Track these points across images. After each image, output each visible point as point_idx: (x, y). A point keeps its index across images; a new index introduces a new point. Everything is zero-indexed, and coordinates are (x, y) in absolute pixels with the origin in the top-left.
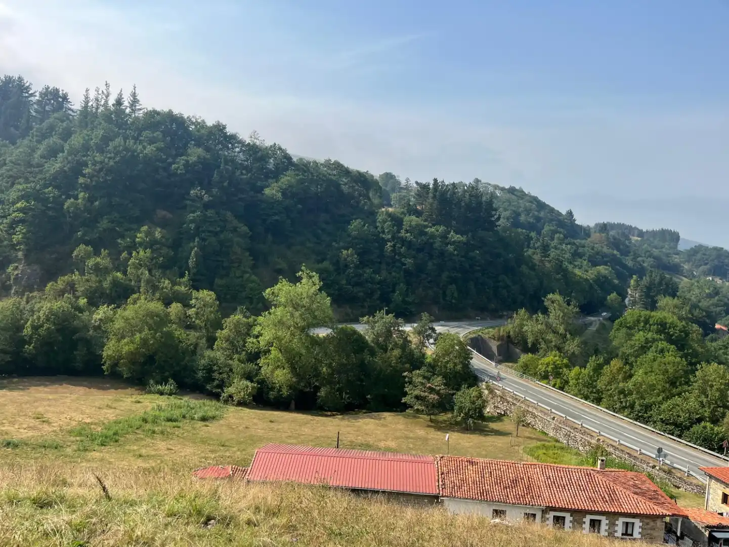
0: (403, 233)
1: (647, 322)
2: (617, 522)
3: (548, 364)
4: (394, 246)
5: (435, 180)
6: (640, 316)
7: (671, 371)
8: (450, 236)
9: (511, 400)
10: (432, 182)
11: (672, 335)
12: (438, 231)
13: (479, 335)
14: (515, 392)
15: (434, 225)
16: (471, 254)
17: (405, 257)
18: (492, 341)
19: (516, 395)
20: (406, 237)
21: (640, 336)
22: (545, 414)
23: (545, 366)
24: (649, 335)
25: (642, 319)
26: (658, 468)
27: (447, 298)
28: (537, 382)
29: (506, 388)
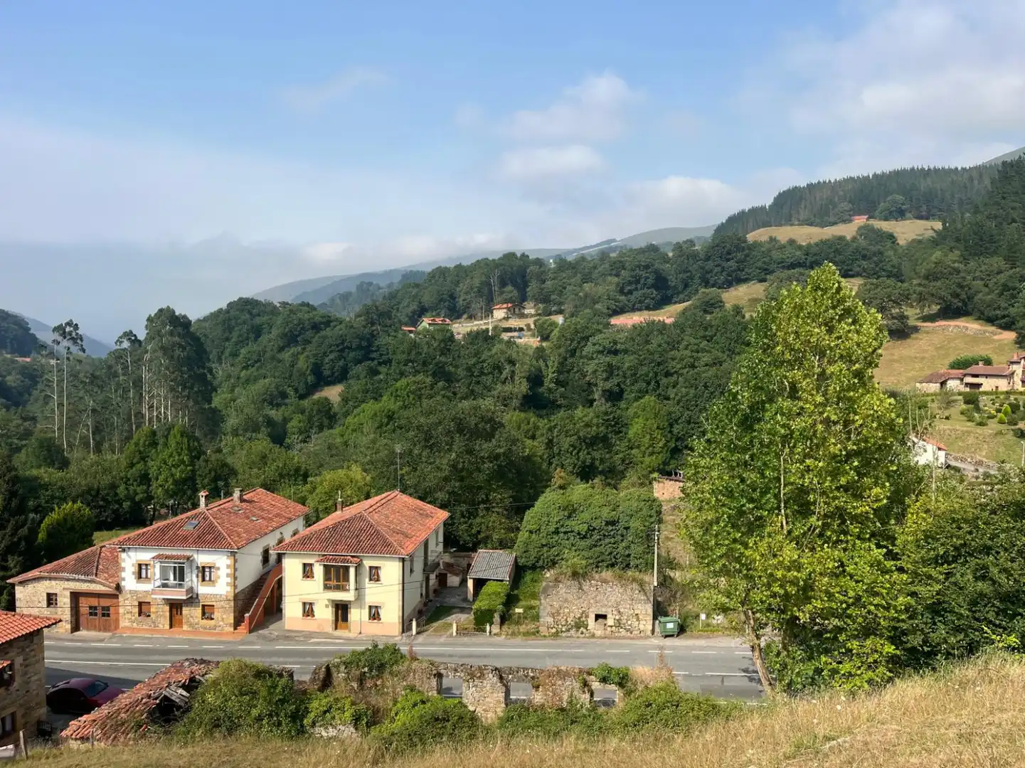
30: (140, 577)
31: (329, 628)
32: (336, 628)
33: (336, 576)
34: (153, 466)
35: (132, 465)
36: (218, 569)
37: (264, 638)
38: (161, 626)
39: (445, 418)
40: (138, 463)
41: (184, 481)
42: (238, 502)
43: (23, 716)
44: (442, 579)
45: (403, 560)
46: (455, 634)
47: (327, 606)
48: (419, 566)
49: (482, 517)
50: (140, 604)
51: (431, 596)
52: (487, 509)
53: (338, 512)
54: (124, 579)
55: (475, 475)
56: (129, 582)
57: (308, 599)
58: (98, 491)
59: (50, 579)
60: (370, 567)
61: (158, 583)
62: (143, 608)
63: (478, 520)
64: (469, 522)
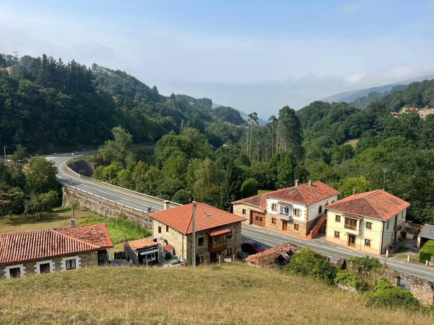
0: (19, 92)
1: (171, 141)
2: (61, 262)
3: (108, 170)
4: (12, 102)
5: (45, 56)
6: (169, 138)
7: (178, 166)
8: (58, 95)
9: (78, 196)
10: (42, 57)
11: (184, 147)
12: (49, 91)
13: (82, 160)
14: (82, 191)
15: (45, 87)
16: (76, 107)
17: (22, 110)
18: (91, 163)
19: (83, 192)
20: (22, 95)
21: (167, 149)
22: (96, 200)
23: (106, 172)
24: (172, 148)
25: (170, 139)
26: (148, 220)
27: (60, 138)
28: (103, 182)
29: (77, 189)
30: (273, 209)
31: (346, 244)
32: (349, 245)
33: (350, 223)
34: (279, 168)
35: (271, 167)
36: (301, 211)
37: (318, 242)
38: (279, 228)
39: (412, 158)
40: (273, 166)
41: (290, 175)
42: (310, 186)
43: (234, 250)
44: (404, 235)
45: (384, 222)
46: (408, 261)
47: (345, 235)
48: (392, 226)
49: (428, 208)
50: (273, 219)
51: (397, 241)
52: (432, 205)
53: (353, 196)
54: (267, 209)
55: (426, 187)
56: (269, 210)
57: (337, 230)
58: (260, 176)
59: (244, 204)
60: (367, 222)
61: (279, 212)
62: (273, 220)
63: (426, 210)
64: (421, 210)
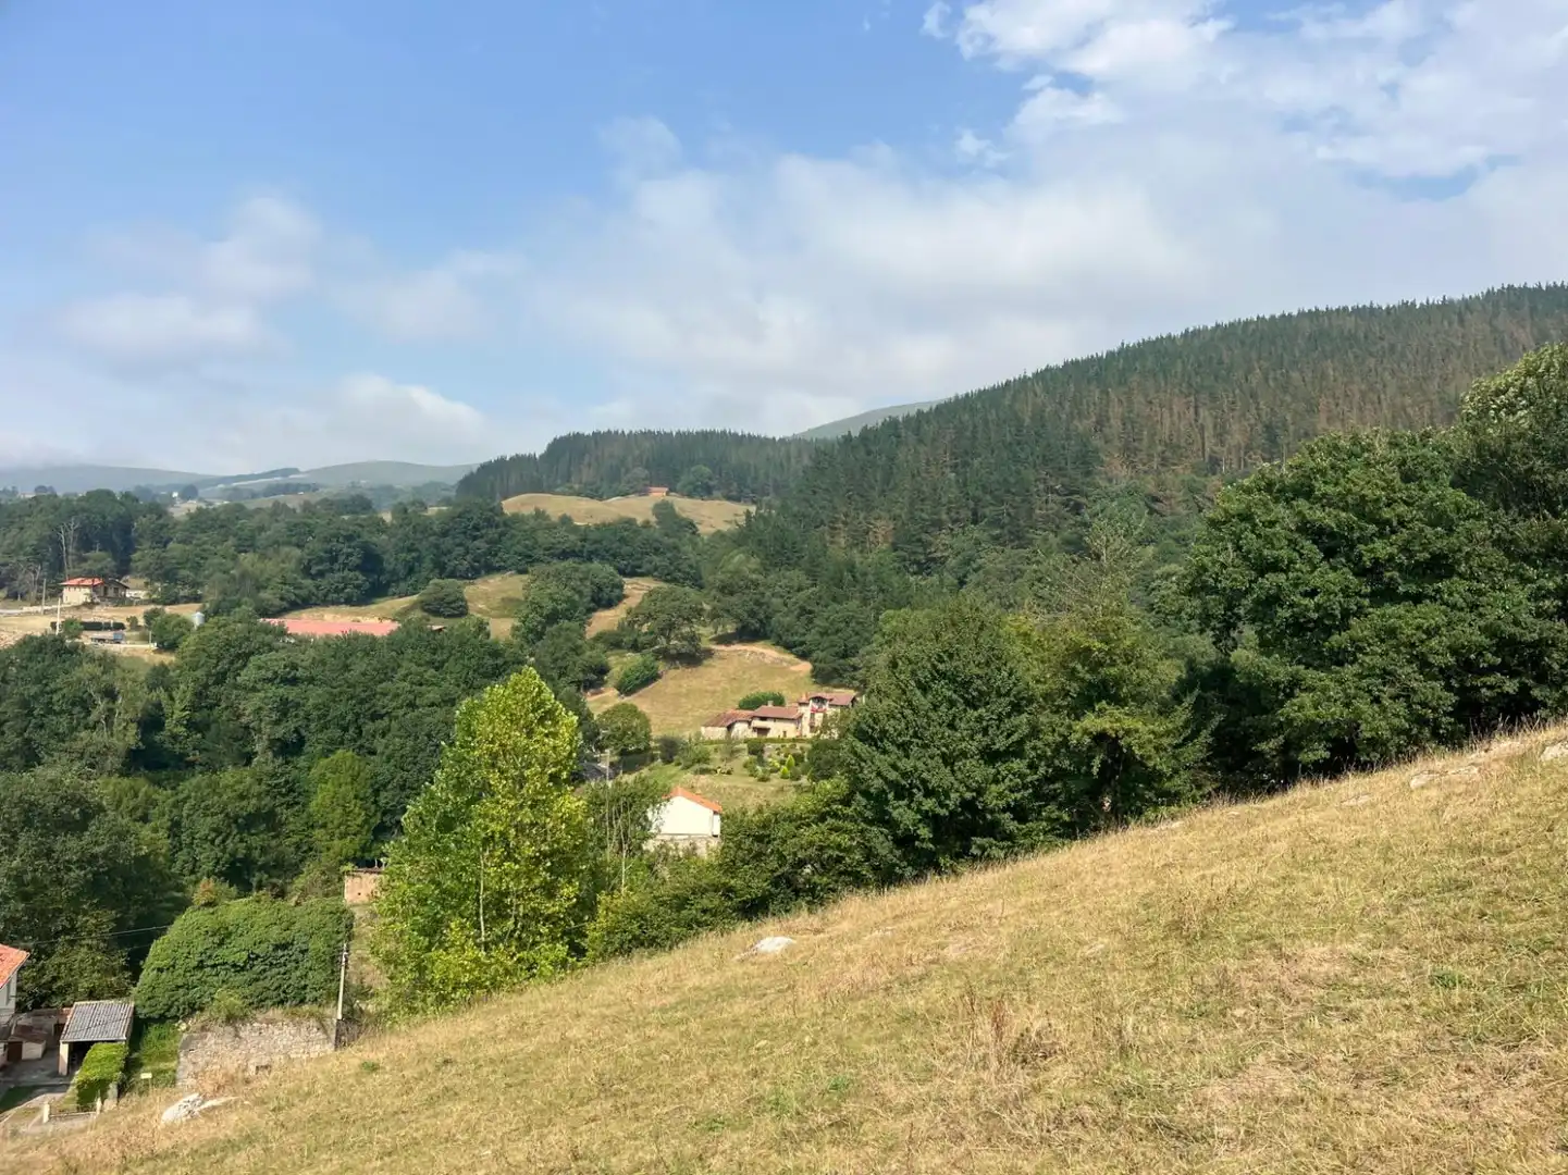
44: (14, 1049)
46: (46, 1119)
49: (62, 955)
52: (72, 943)
55: (51, 891)
63: (56, 960)
64: (40, 964)
